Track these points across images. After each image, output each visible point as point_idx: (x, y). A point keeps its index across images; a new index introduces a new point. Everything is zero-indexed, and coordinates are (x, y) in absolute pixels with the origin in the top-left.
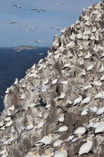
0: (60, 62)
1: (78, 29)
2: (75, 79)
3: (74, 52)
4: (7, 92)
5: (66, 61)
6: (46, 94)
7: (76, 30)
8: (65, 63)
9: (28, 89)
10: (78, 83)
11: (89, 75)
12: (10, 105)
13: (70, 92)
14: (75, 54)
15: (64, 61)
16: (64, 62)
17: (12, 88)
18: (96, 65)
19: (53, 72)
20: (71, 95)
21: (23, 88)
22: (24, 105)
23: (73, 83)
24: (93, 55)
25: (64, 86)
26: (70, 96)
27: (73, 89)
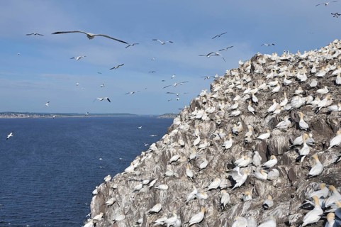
0: (167, 153)
1: (205, 103)
2: (179, 183)
3: (188, 137)
4: (95, 192)
5: (175, 151)
6: (141, 201)
7: (201, 103)
8: (174, 155)
9: (119, 190)
10: (183, 188)
11: (200, 177)
12: (98, 211)
13: (169, 202)
14: (189, 142)
15: (172, 150)
16: (171, 153)
17: (102, 187)
18: (211, 162)
19: (158, 166)
20: (171, 208)
21: (114, 189)
22: (110, 216)
23: (175, 187)
24: (211, 145)
25: (161, 192)
26: (169, 208)
27: (174, 197)
